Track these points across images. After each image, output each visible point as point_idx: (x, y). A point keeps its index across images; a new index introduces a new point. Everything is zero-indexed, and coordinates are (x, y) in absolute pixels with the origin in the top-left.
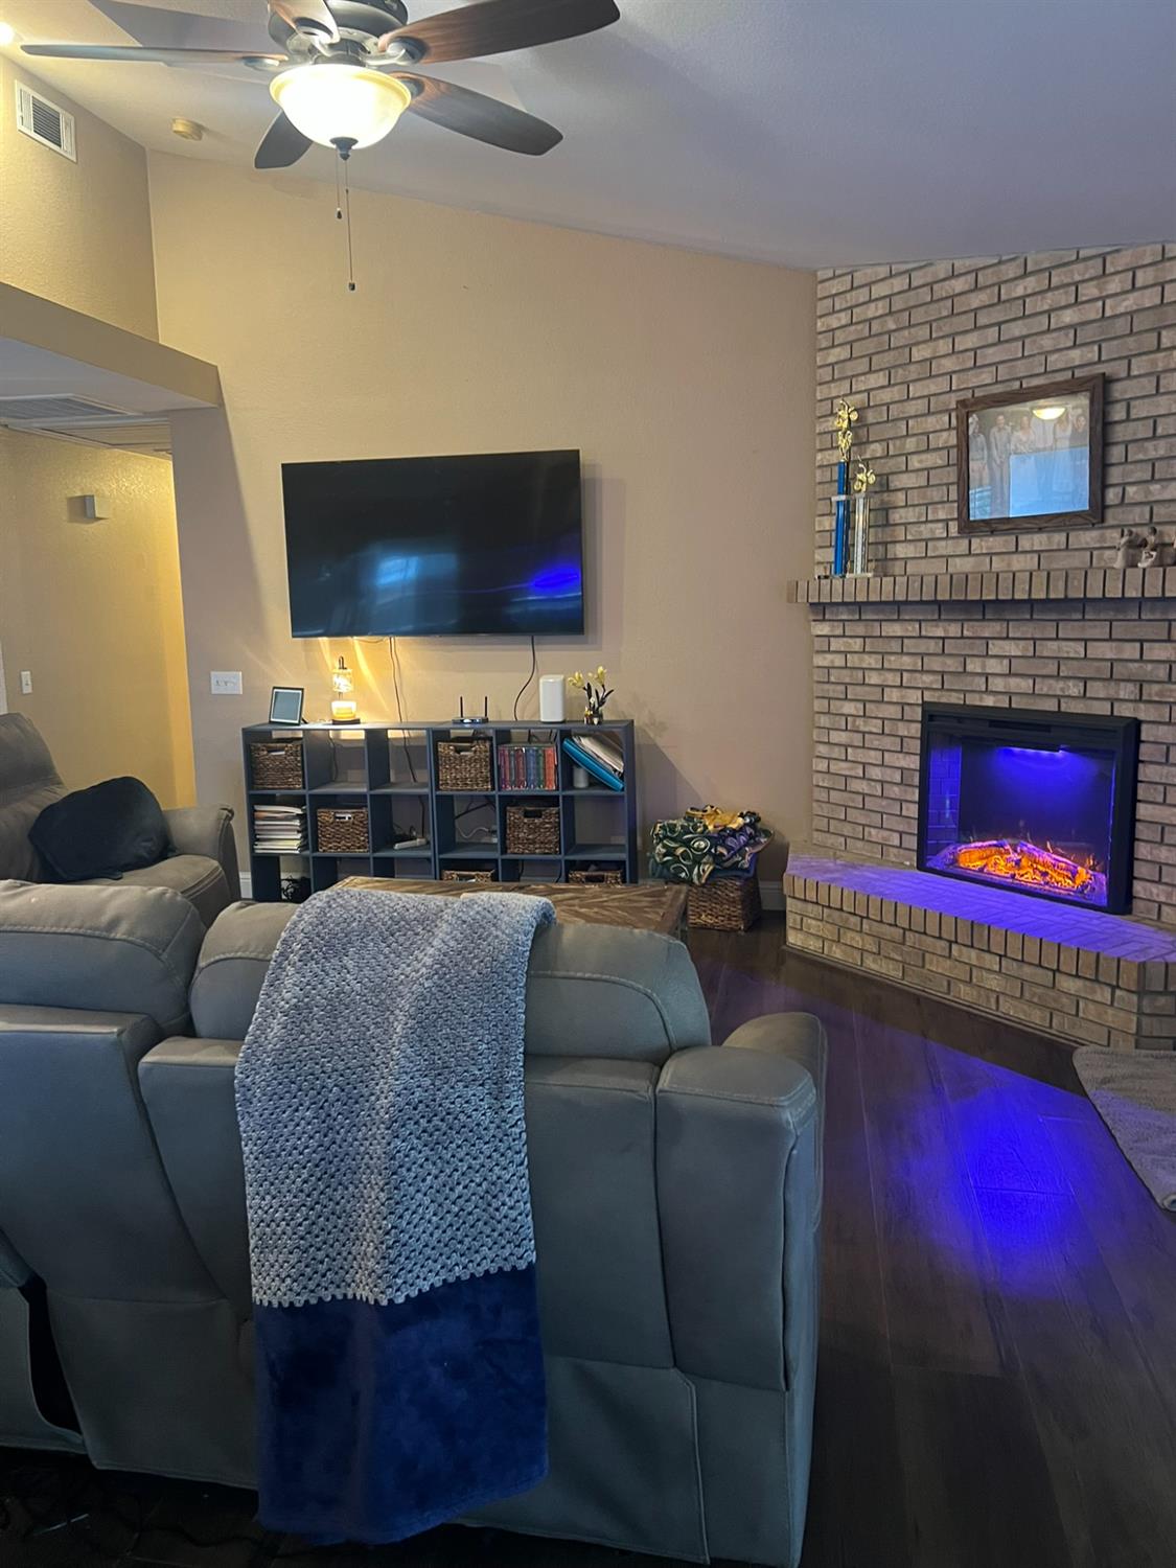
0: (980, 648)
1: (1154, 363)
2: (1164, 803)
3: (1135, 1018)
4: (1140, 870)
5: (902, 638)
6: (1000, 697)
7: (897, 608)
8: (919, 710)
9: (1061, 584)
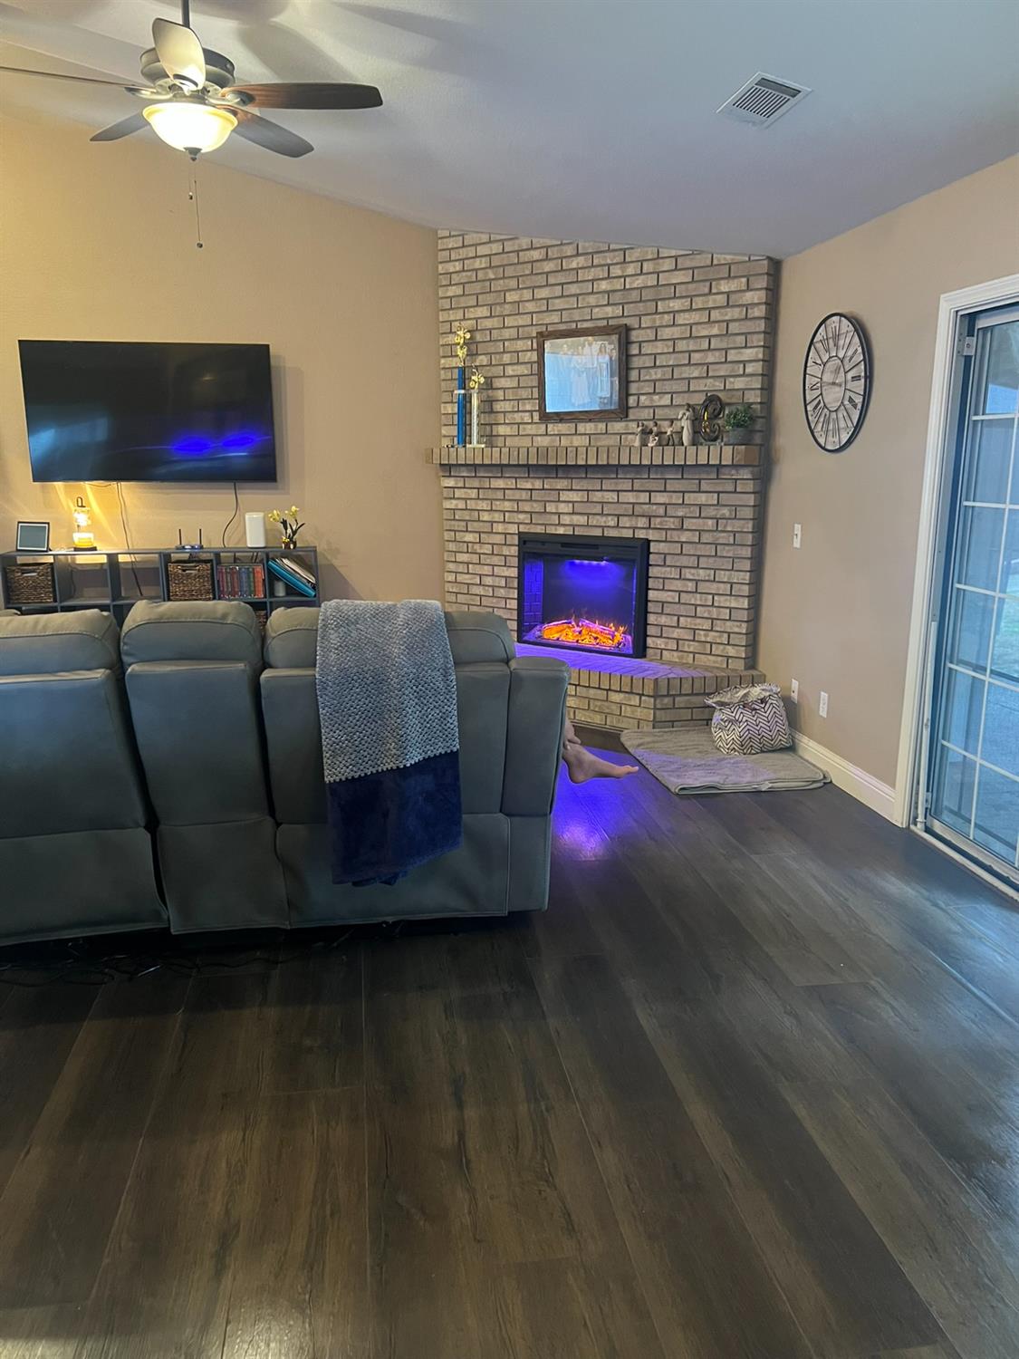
0: (553, 496)
1: (654, 321)
2: (663, 590)
3: (652, 711)
4: (651, 630)
5: (504, 489)
6: (567, 528)
7: (500, 469)
8: (516, 537)
9: (605, 456)
